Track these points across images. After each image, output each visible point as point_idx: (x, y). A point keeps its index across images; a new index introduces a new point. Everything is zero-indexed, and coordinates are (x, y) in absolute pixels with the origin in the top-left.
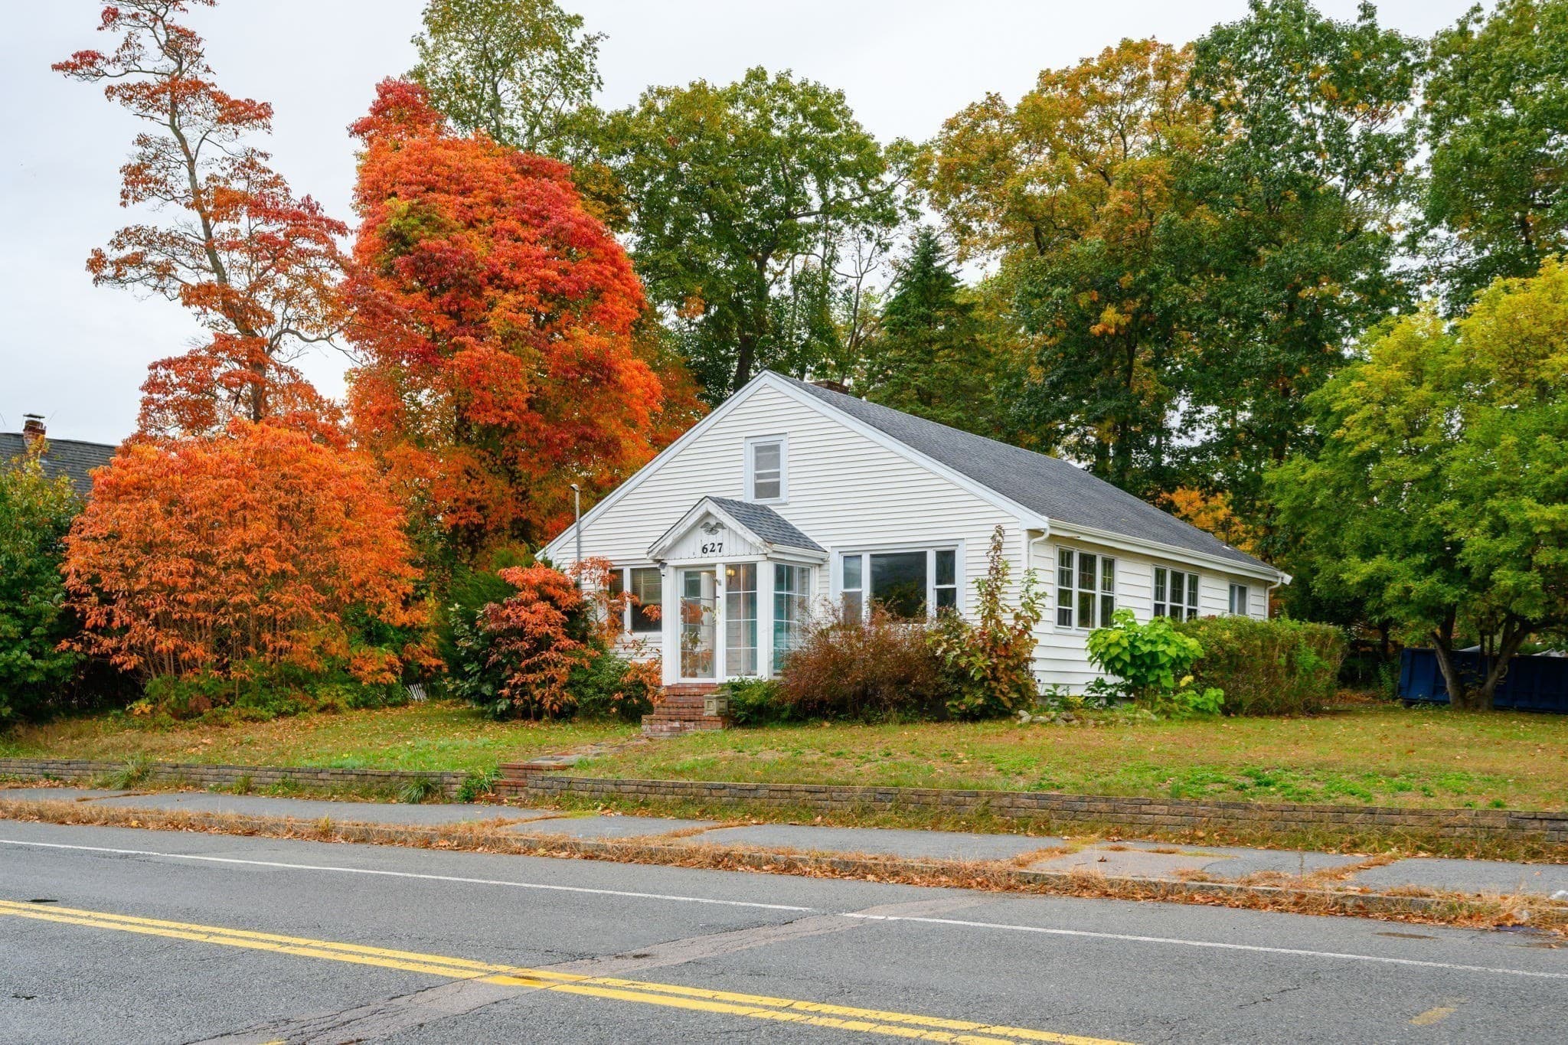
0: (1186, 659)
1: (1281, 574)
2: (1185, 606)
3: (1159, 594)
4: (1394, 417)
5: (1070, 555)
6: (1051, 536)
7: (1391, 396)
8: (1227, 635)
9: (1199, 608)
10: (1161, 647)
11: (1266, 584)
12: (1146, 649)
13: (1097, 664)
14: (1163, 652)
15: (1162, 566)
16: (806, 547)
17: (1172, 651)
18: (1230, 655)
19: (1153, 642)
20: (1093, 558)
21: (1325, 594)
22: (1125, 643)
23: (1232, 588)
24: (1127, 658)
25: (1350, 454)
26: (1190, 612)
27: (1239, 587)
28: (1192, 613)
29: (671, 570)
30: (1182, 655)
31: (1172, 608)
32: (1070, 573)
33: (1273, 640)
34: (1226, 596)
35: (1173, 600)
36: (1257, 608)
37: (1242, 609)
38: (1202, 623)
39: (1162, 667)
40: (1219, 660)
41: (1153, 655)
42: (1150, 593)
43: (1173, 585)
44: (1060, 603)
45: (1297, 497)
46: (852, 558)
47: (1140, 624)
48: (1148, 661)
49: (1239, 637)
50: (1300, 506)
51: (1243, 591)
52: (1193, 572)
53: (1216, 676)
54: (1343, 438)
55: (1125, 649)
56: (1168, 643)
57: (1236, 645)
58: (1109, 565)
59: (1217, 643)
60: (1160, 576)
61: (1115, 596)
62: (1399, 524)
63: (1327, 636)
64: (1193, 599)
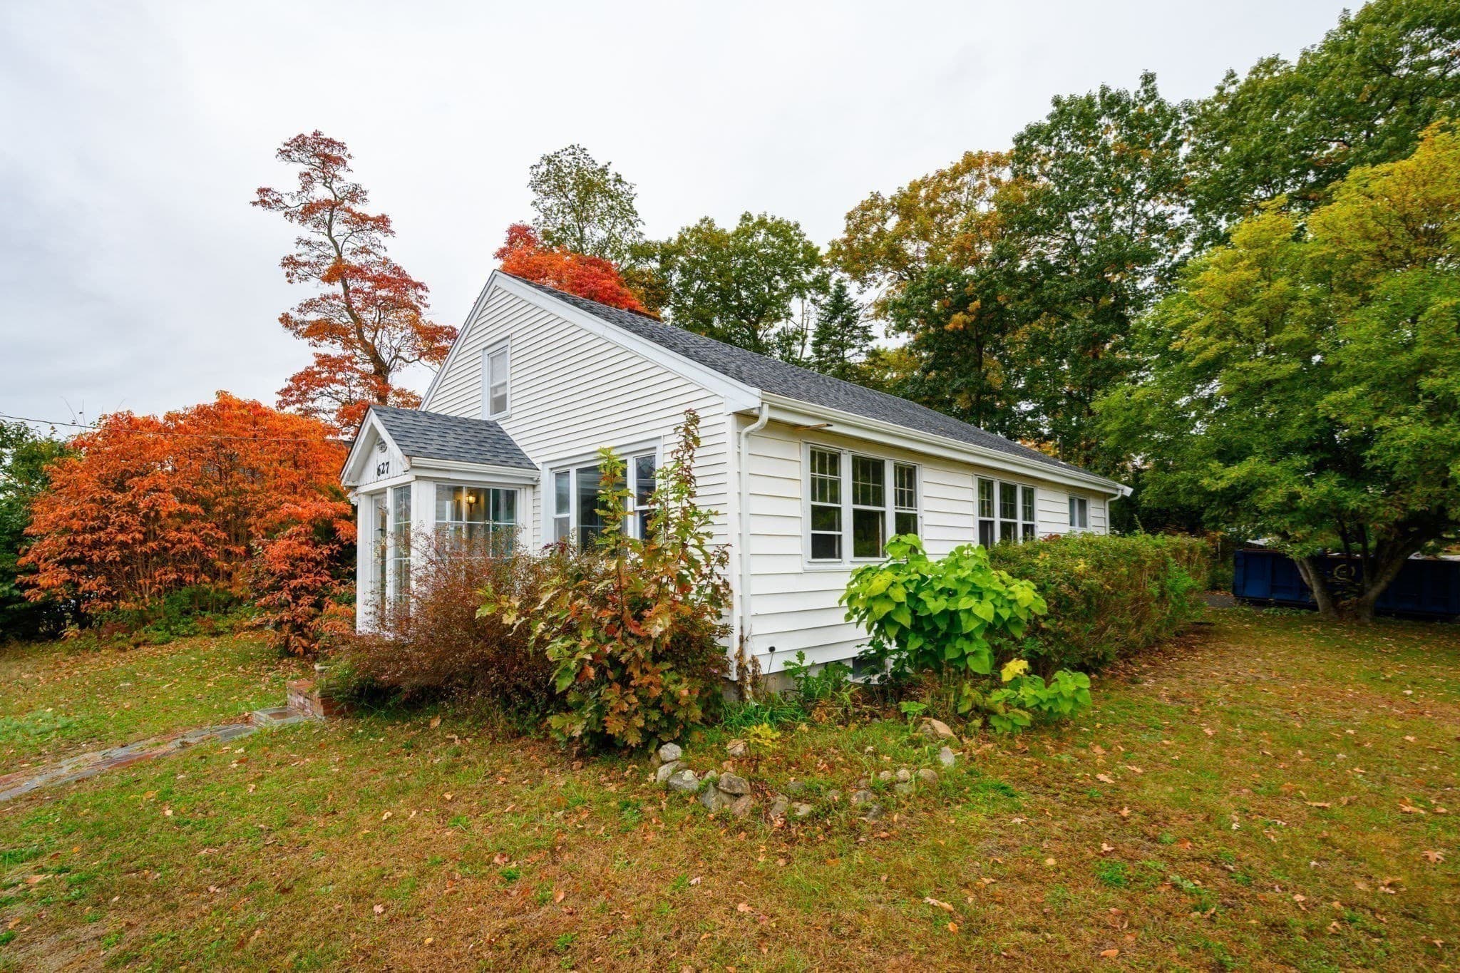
0: (1015, 621)
1: (1119, 486)
2: (1020, 521)
3: (985, 508)
4: (1243, 318)
5: (835, 459)
6: (770, 420)
7: (1239, 297)
8: (1081, 566)
9: (1036, 523)
10: (964, 603)
11: (1104, 496)
12: (935, 605)
13: (863, 626)
14: (969, 611)
15: (988, 477)
16: (518, 465)
17: (985, 611)
18: (1088, 597)
19: (951, 594)
20: (878, 467)
21: (1155, 505)
22: (900, 595)
23: (1071, 501)
24: (905, 620)
25: (1191, 364)
26: (1026, 528)
27: (1079, 500)
28: (1029, 529)
29: (363, 498)
30: (1006, 614)
31: (1003, 525)
32: (835, 485)
33: (1140, 564)
34: (1066, 509)
35: (1003, 514)
36: (1098, 521)
37: (1083, 523)
38: (1042, 547)
39: (969, 637)
40: (1071, 603)
41: (952, 617)
42: (973, 508)
43: (1003, 497)
44: (813, 528)
45: (1125, 421)
46: (561, 475)
47: (932, 560)
48: (943, 626)
49: (1099, 566)
50: (1128, 428)
51: (1083, 504)
52: (1029, 485)
53: (1067, 628)
54: (1182, 349)
55: (899, 605)
56: (978, 593)
57: (1097, 580)
58: (907, 477)
59: (1067, 578)
60: (985, 488)
61: (919, 513)
62: (1261, 427)
63: (1191, 550)
64: (1029, 513)
